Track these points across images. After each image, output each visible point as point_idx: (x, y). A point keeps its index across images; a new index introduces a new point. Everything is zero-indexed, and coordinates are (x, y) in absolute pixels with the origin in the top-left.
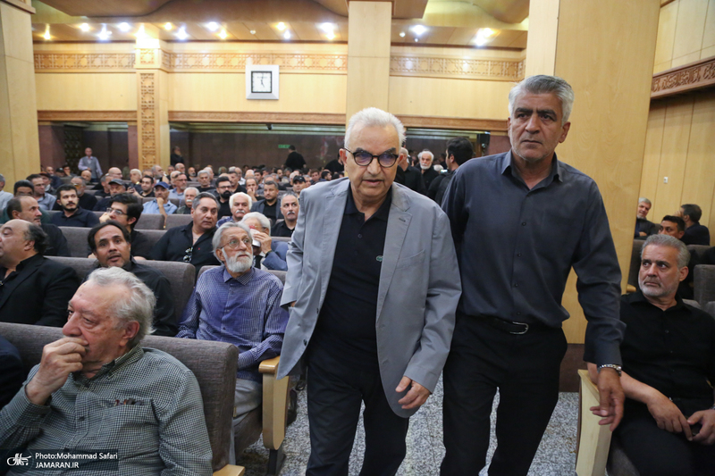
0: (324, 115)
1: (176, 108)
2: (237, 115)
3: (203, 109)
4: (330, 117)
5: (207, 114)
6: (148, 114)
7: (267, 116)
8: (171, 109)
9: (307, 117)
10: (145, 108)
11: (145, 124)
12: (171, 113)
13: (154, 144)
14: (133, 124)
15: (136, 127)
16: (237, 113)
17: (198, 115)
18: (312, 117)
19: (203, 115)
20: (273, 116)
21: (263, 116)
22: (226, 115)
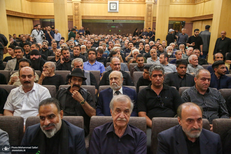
0: (133, 17)
1: (84, 15)
2: (105, 17)
3: (93, 15)
4: (135, 18)
5: (95, 17)
6: (77, 17)
7: (115, 17)
8: (83, 15)
9: (127, 18)
10: (75, 15)
11: (76, 20)
12: (83, 16)
13: (79, 27)
14: (72, 20)
15: (73, 21)
16: (105, 16)
17: (92, 17)
18: (129, 18)
19: (94, 17)
20: (117, 18)
21: (114, 17)
22: (101, 17)
